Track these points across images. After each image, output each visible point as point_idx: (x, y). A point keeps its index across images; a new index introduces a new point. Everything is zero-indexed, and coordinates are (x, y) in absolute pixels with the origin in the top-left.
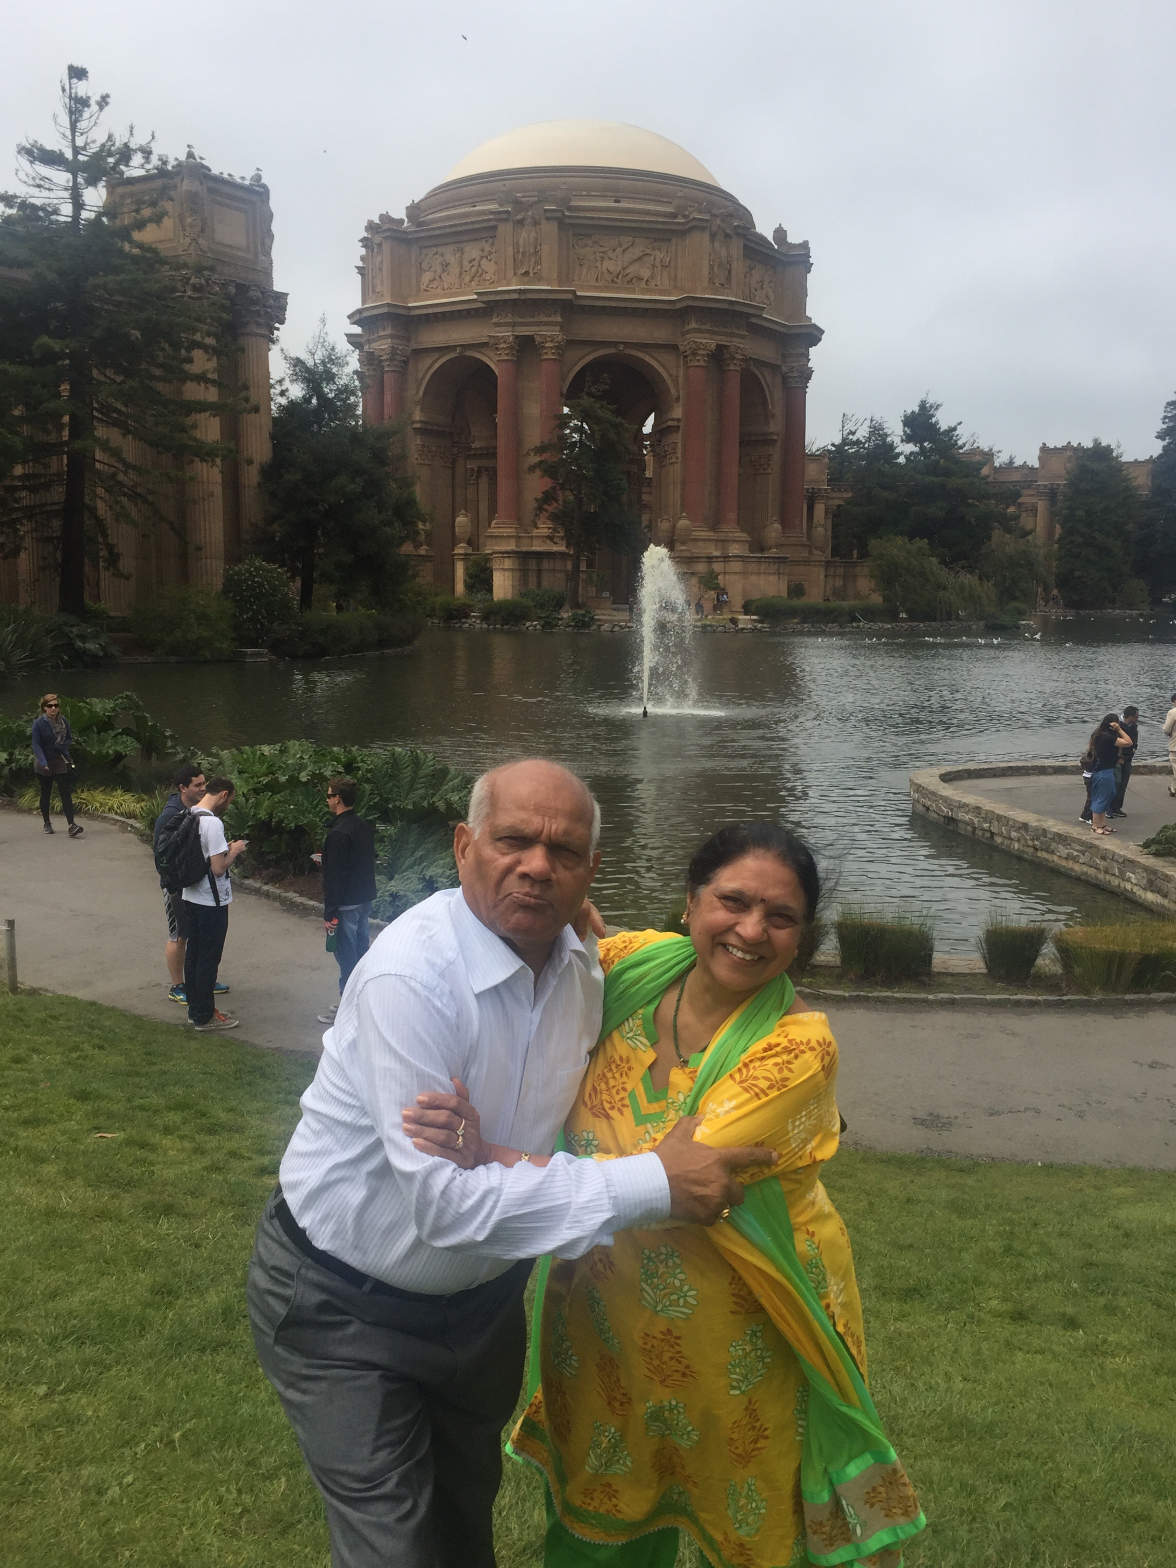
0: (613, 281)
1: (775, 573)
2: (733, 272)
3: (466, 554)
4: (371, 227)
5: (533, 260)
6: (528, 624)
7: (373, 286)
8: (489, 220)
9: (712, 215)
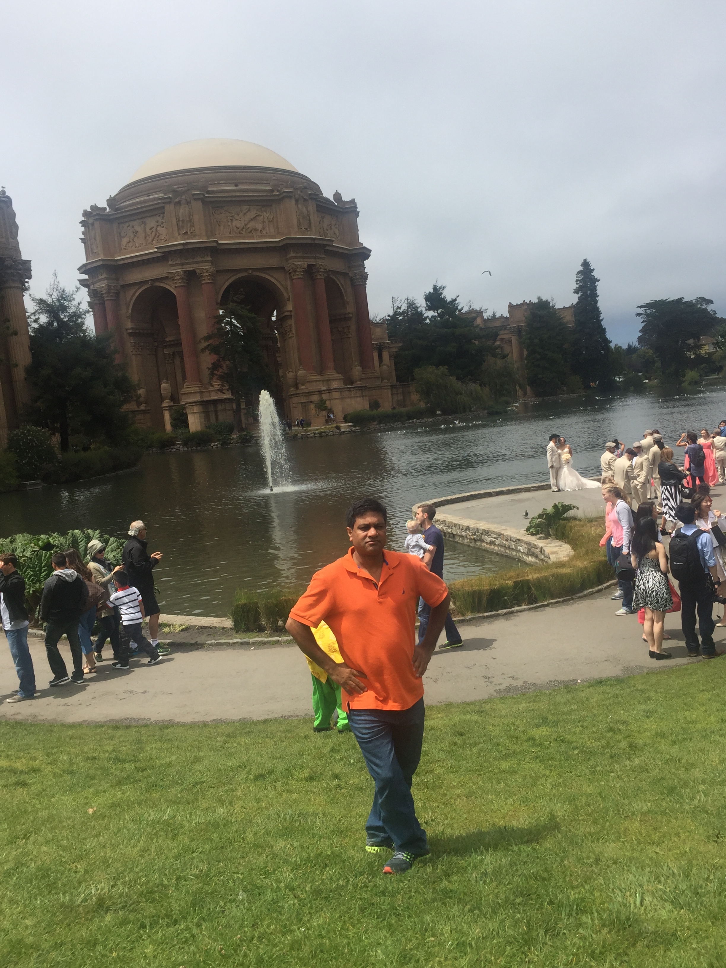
0: (240, 233)
1: (360, 397)
2: (312, 221)
3: (170, 406)
4: (86, 214)
5: (189, 224)
6: (212, 444)
7: (92, 249)
8: (159, 203)
9: (295, 189)
